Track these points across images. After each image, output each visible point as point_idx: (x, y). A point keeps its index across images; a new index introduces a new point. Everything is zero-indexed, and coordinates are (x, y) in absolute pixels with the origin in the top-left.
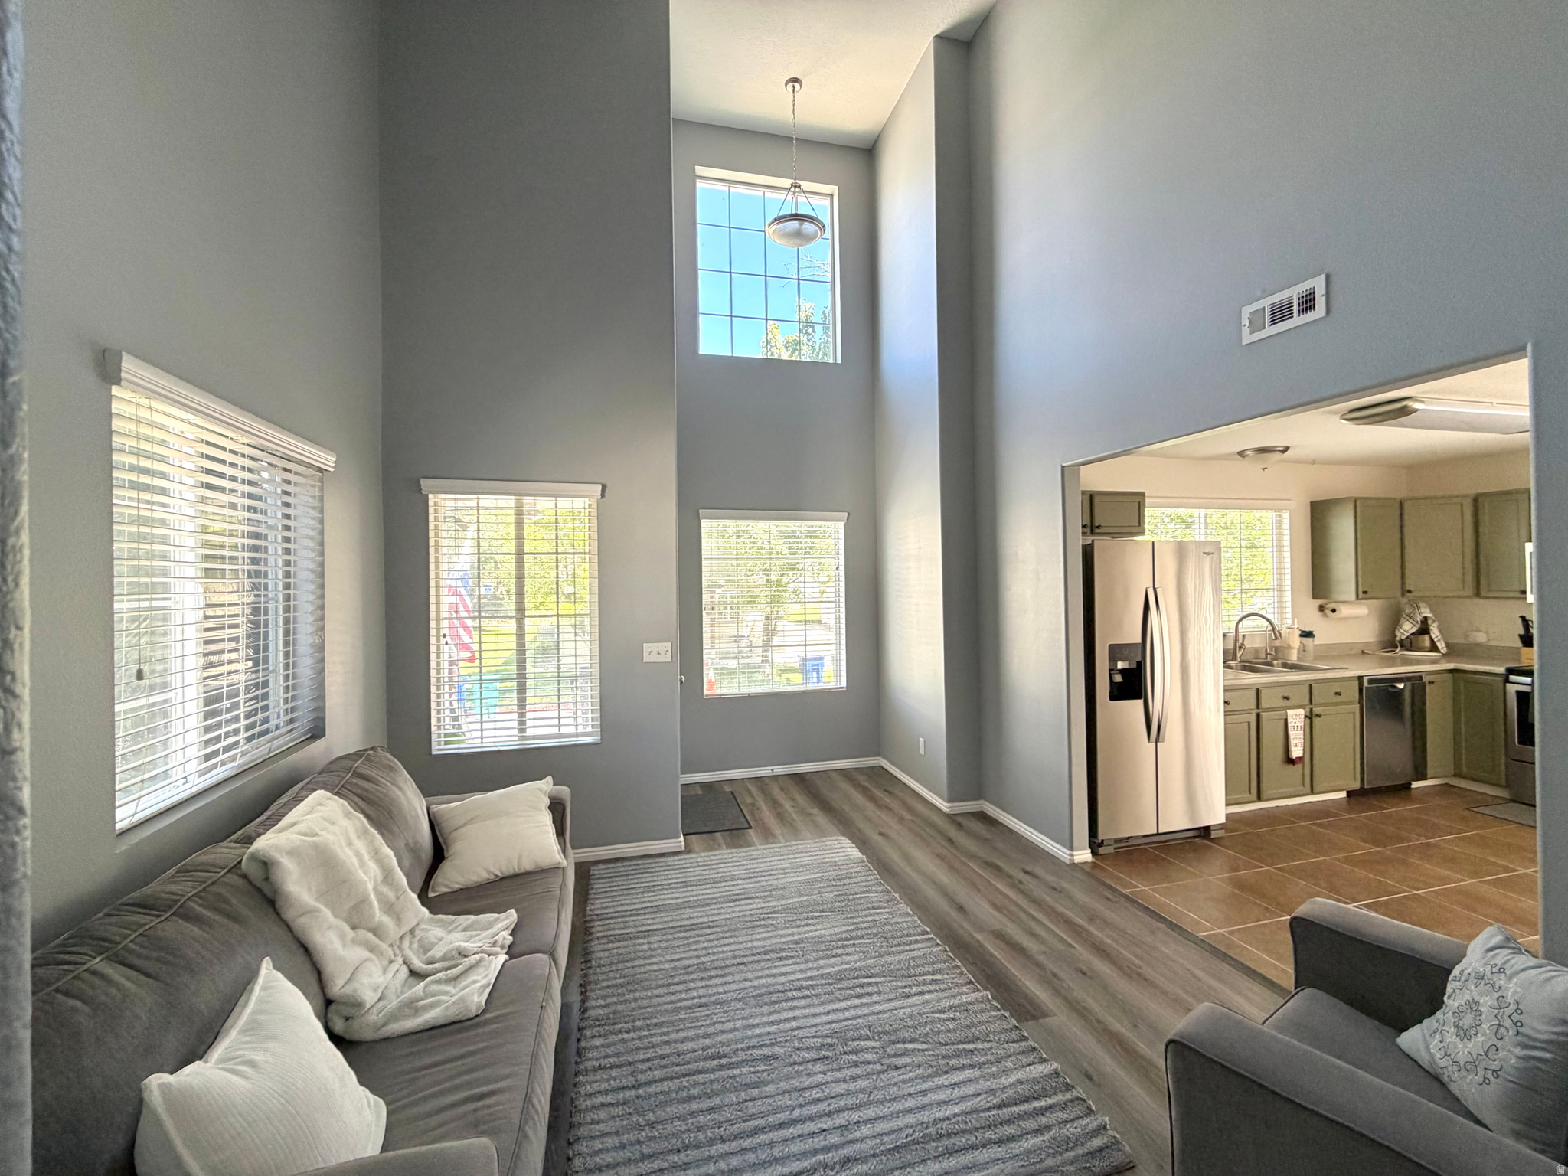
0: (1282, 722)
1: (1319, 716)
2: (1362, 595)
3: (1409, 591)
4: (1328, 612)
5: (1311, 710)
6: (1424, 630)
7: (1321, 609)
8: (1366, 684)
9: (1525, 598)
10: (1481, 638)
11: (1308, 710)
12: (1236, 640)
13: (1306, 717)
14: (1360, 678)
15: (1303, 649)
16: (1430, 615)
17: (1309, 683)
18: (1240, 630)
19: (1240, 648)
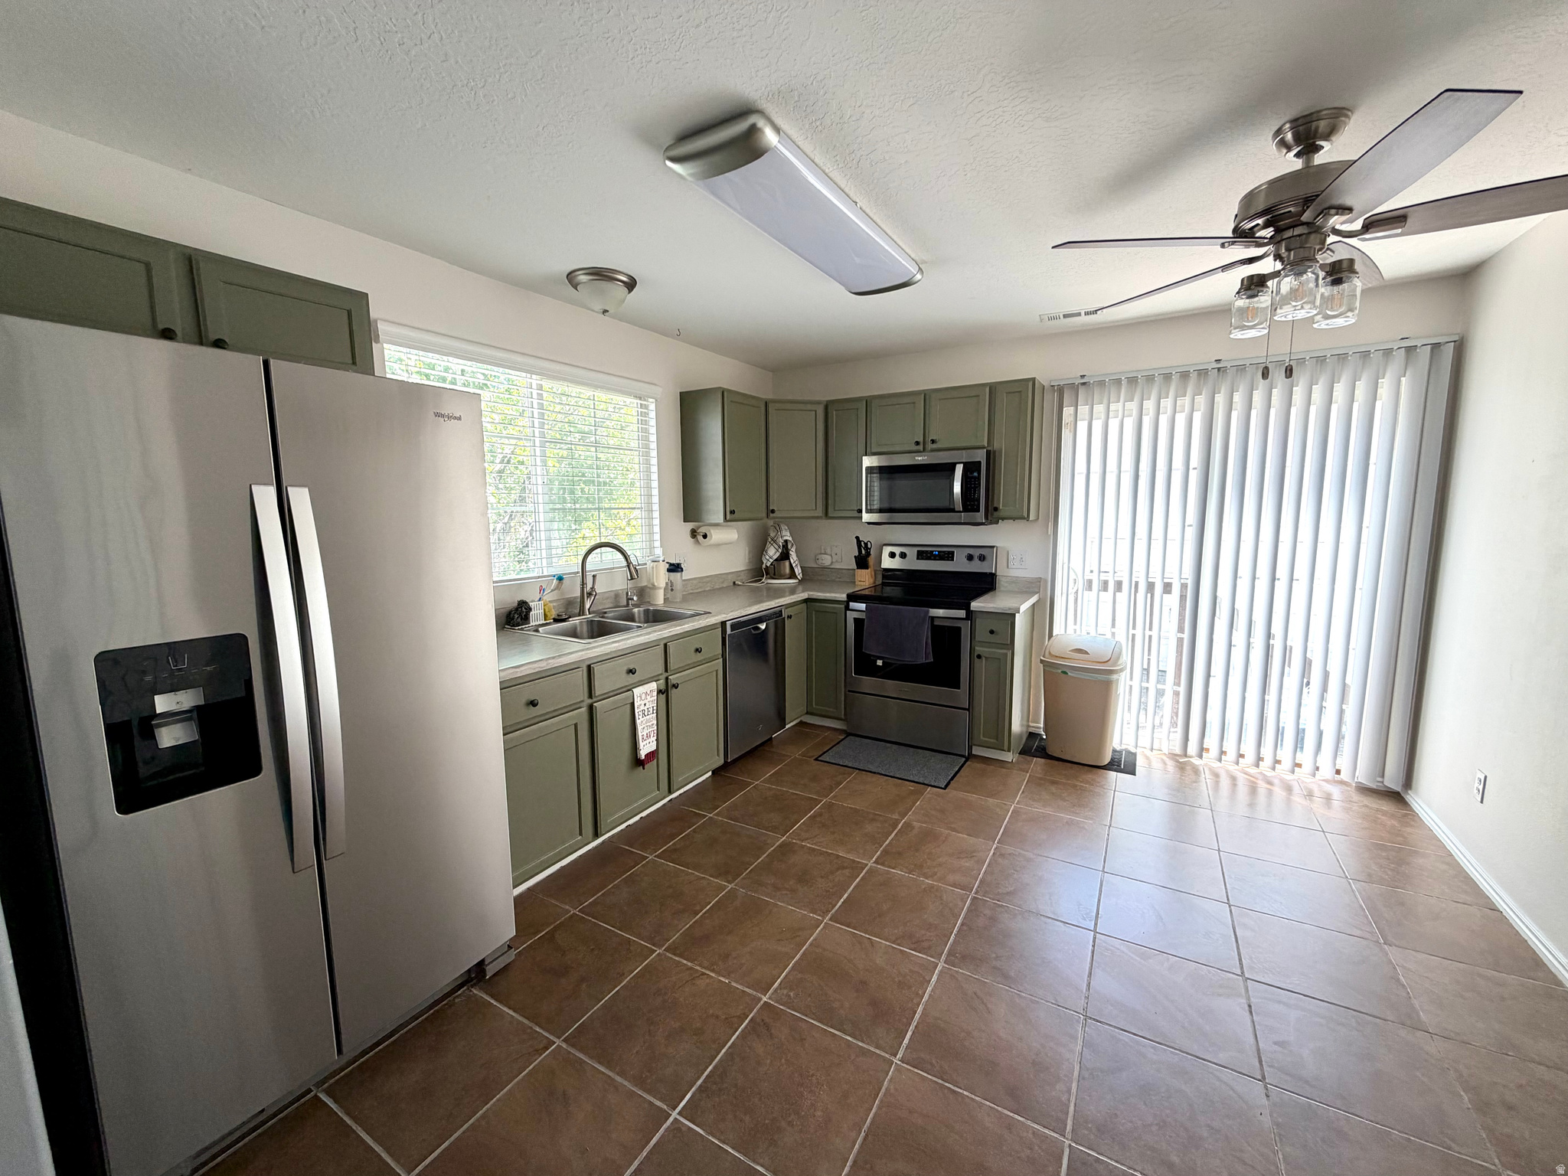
0: (628, 707)
1: (675, 686)
2: (731, 515)
3: (773, 511)
4: (700, 538)
5: (667, 679)
6: (785, 556)
7: (694, 533)
8: (729, 631)
9: (861, 518)
10: (826, 560)
11: (662, 682)
12: (583, 584)
13: (660, 692)
14: (723, 624)
15: (670, 587)
16: (790, 539)
17: (665, 642)
18: (588, 567)
19: (589, 594)
